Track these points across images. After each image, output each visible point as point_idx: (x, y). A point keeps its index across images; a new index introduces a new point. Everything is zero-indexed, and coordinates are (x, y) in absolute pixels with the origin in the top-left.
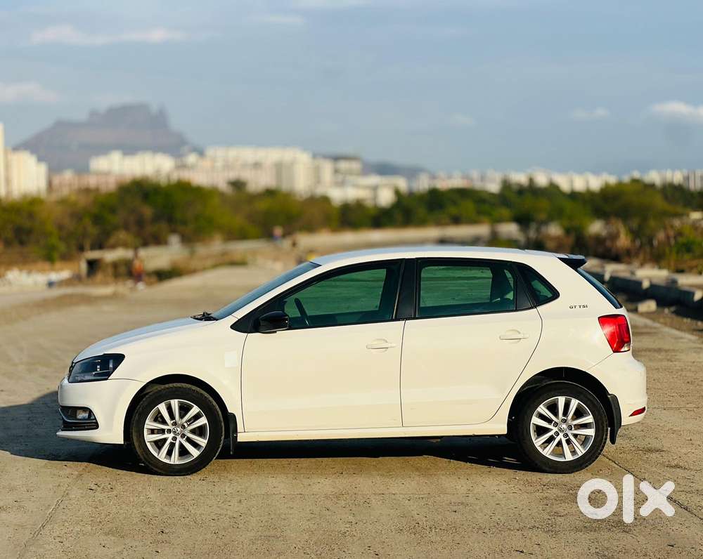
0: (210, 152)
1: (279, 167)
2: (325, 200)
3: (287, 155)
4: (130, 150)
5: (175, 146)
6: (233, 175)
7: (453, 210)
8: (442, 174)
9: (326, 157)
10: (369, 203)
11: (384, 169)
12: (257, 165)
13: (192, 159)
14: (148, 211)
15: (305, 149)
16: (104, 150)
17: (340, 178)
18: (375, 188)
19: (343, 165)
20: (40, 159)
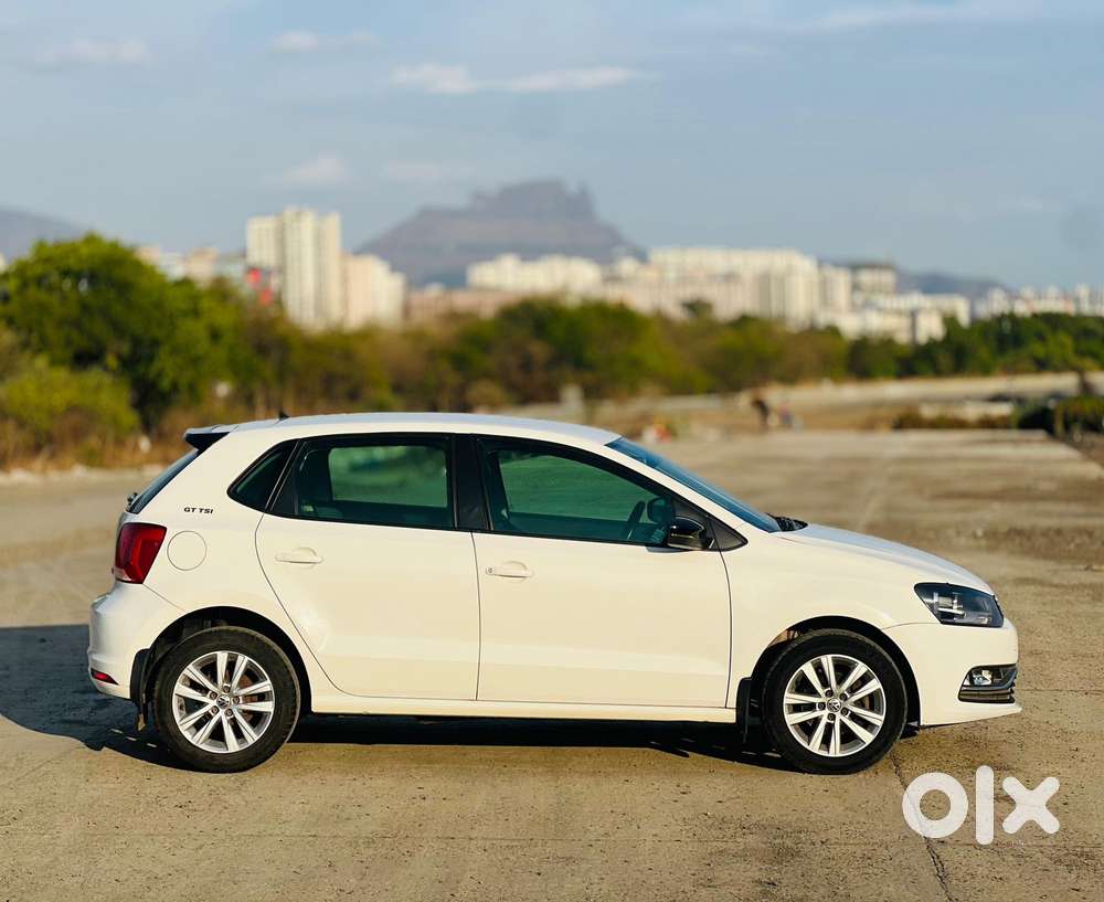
0: (657, 256)
1: (765, 281)
2: (833, 331)
3: (778, 261)
4: (530, 252)
5: (603, 247)
6: (689, 293)
7: (1038, 349)
8: (1028, 292)
9: (837, 265)
10: (903, 337)
11: (933, 284)
12: (730, 278)
13: (627, 266)
14: (539, 350)
15: (805, 252)
16: (489, 253)
17: (859, 298)
18: (913, 315)
19: (866, 277)
20: (394, 268)
